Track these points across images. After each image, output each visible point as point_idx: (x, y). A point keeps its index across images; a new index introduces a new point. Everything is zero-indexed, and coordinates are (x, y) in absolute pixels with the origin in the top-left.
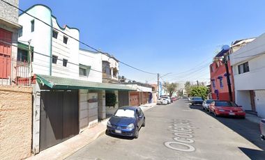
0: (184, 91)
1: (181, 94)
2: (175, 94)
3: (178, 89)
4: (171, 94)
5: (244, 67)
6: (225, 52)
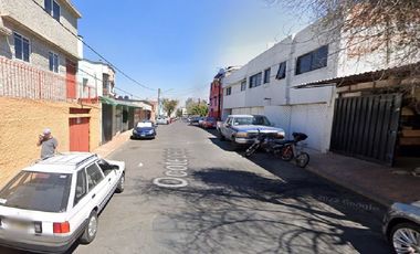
0: (184, 110)
1: (180, 114)
2: (173, 115)
3: (178, 107)
4: (169, 114)
5: (229, 91)
6: (220, 75)
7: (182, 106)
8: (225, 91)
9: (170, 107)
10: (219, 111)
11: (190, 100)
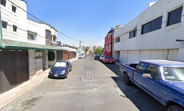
1: (91, 52)
2: (88, 53)
3: (89, 50)
4: (86, 53)
5: (118, 40)
6: (112, 31)
7: (91, 49)
8: (115, 40)
9: (86, 49)
10: (112, 52)
11: (94, 47)
